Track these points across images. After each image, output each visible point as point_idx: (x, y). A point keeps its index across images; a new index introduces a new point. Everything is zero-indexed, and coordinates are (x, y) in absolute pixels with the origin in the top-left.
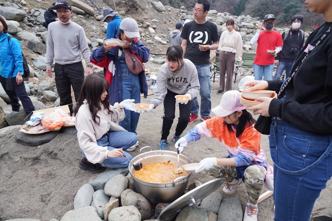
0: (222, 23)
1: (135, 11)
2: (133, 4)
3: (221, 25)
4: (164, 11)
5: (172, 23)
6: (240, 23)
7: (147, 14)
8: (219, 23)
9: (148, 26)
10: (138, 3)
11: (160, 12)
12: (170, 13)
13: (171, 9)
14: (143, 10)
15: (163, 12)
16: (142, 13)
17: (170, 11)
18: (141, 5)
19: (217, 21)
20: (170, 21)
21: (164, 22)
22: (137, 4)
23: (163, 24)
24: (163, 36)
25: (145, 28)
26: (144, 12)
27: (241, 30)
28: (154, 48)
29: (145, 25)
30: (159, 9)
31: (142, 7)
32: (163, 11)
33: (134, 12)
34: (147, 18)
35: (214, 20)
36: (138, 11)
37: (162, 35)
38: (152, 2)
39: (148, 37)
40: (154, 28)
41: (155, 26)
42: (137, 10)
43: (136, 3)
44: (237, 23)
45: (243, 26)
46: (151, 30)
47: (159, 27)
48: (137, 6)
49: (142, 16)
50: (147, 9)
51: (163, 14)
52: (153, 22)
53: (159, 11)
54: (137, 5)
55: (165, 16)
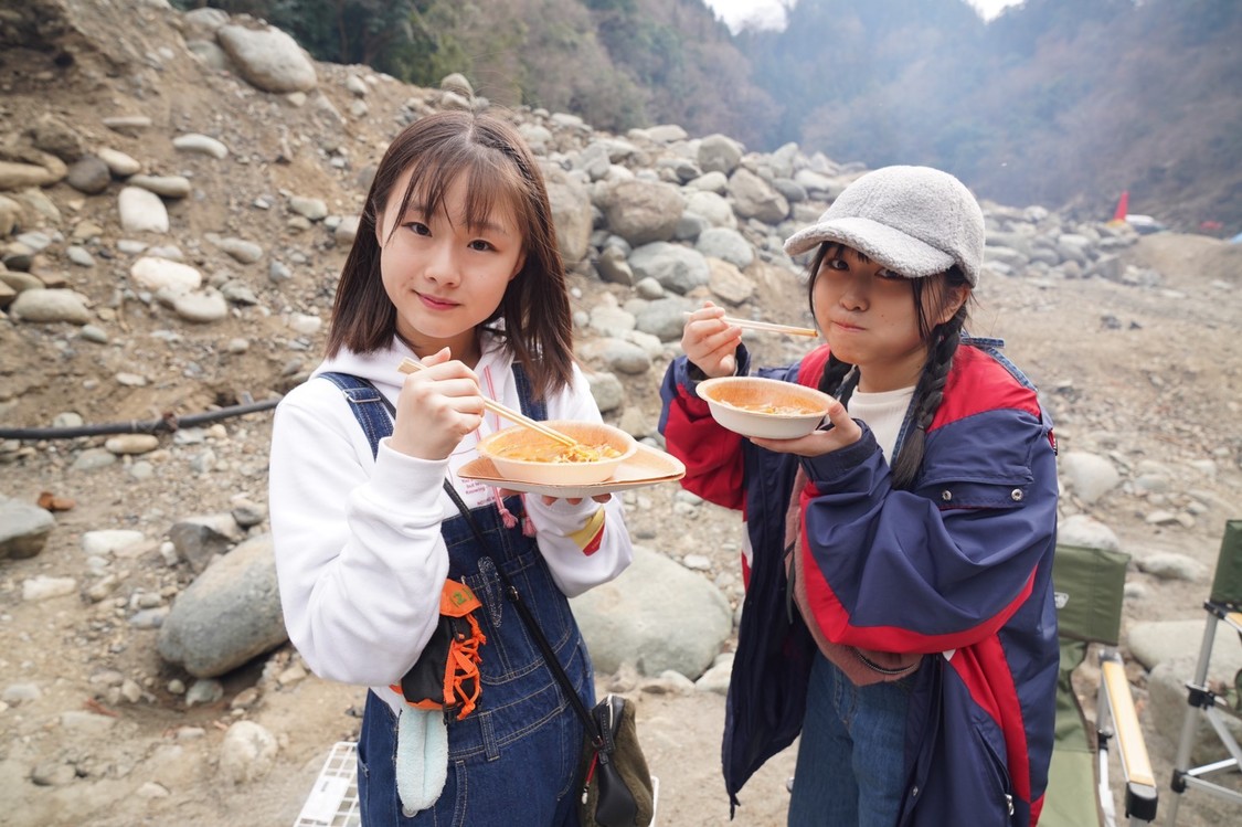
0: (687, 176)
1: (47, 75)
2: (34, 26)
3: (684, 182)
4: (310, 92)
5: (347, 167)
6: (793, 177)
7: (154, 99)
8: (672, 173)
9: (120, 178)
10: (66, 21)
11: (271, 96)
12: (360, 107)
13: (371, 86)
14: (118, 68)
15: (298, 98)
16: (101, 87)
17: (359, 95)
18: (103, 37)
19: (661, 160)
20: (332, 153)
21: (272, 158)
22: (60, 24)
23: (256, 172)
24: (233, 255)
25: (89, 192)
26: (129, 84)
27: (797, 215)
28: (68, 359)
29: (85, 174)
30: (267, 75)
31: (109, 50)
32: (295, 90)
33: (43, 82)
34: (142, 128)
35: (648, 160)
36: (76, 78)
37: (232, 243)
38: (221, 32)
39: (79, 264)
40: (169, 199)
41: (176, 182)
42: (69, 70)
43: (55, 18)
44: (776, 176)
45: (811, 190)
46: (140, 207)
47: (221, 186)
48: (60, 40)
49: (100, 110)
50: (159, 70)
51: (292, 105)
52: (181, 150)
53: (266, 86)
54: (60, 32)
55: (309, 117)
